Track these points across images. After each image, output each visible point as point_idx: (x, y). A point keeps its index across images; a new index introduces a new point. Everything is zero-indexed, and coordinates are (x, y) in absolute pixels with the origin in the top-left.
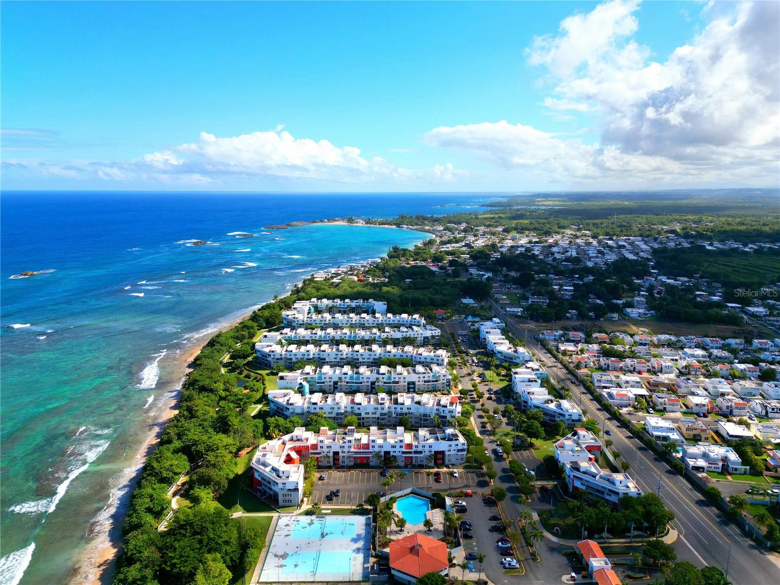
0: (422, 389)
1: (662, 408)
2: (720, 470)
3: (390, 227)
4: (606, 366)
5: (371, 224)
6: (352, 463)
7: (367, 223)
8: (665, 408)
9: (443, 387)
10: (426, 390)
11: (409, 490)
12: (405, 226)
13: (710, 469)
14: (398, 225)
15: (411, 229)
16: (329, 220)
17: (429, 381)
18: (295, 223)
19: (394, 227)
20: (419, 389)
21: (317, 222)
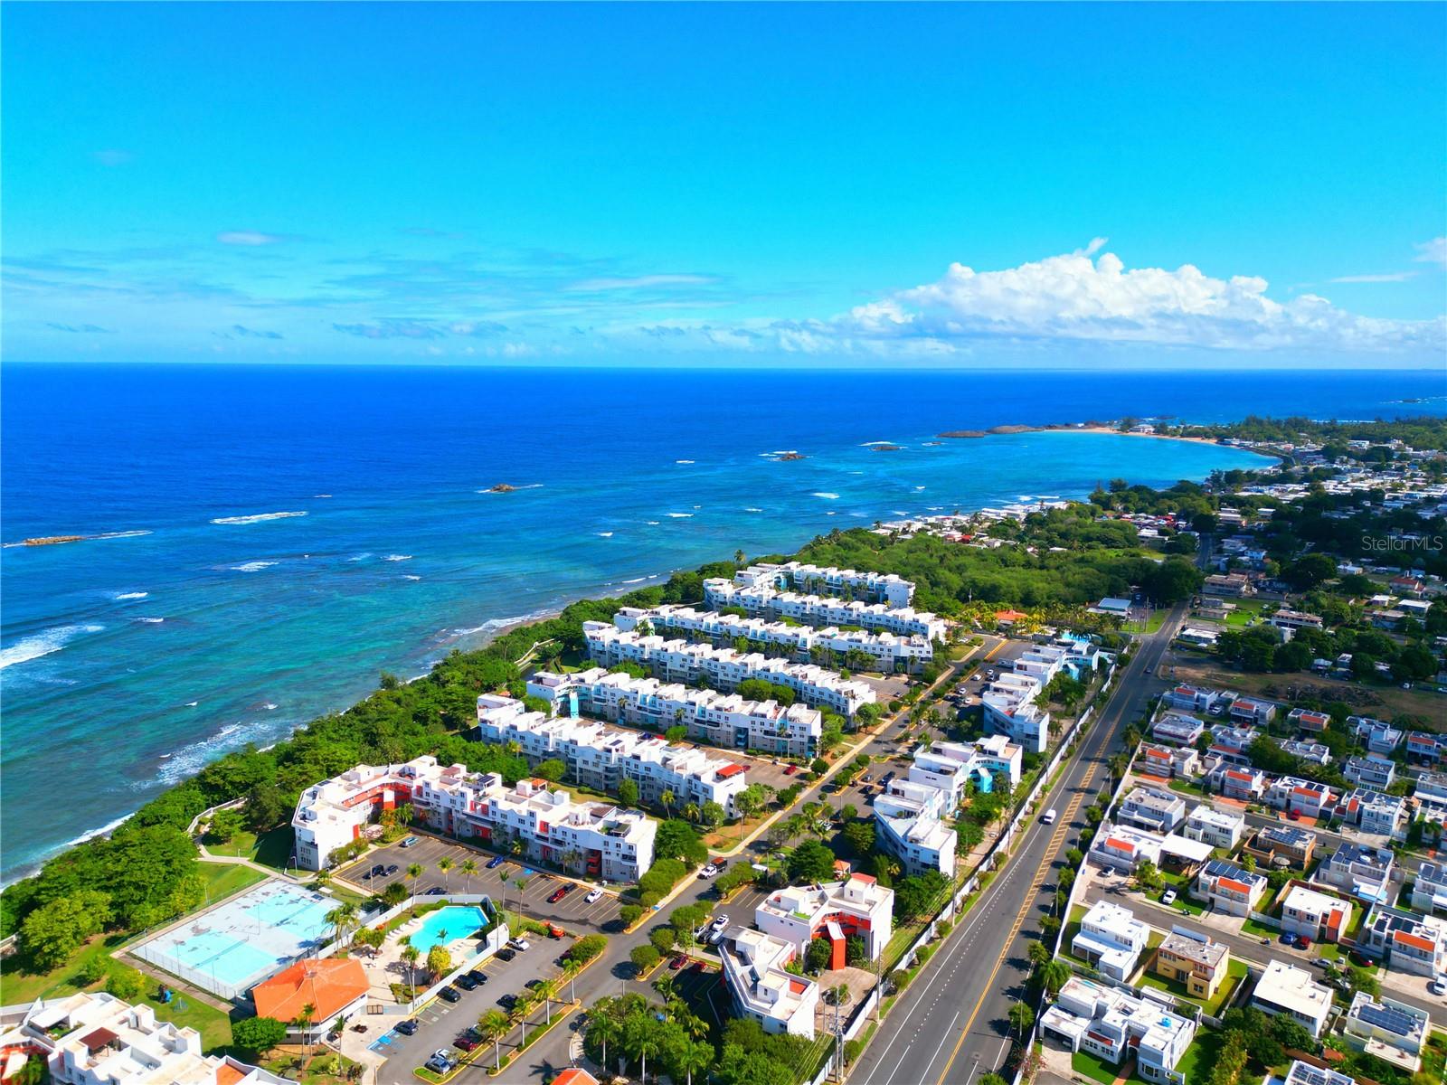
0: (759, 745)
1: (1207, 899)
2: (1115, 1060)
3: (1206, 441)
4: (1218, 784)
5: (1166, 434)
6: (470, 834)
7: (1157, 431)
8: (1212, 900)
9: (802, 751)
10: (768, 748)
11: (479, 898)
12: (1236, 442)
13: (1092, 1050)
14: (1222, 439)
15: (1248, 448)
16: (1088, 424)
17: (773, 734)
18: (1005, 428)
19: (1213, 442)
20: (754, 745)
21: (1056, 428)
